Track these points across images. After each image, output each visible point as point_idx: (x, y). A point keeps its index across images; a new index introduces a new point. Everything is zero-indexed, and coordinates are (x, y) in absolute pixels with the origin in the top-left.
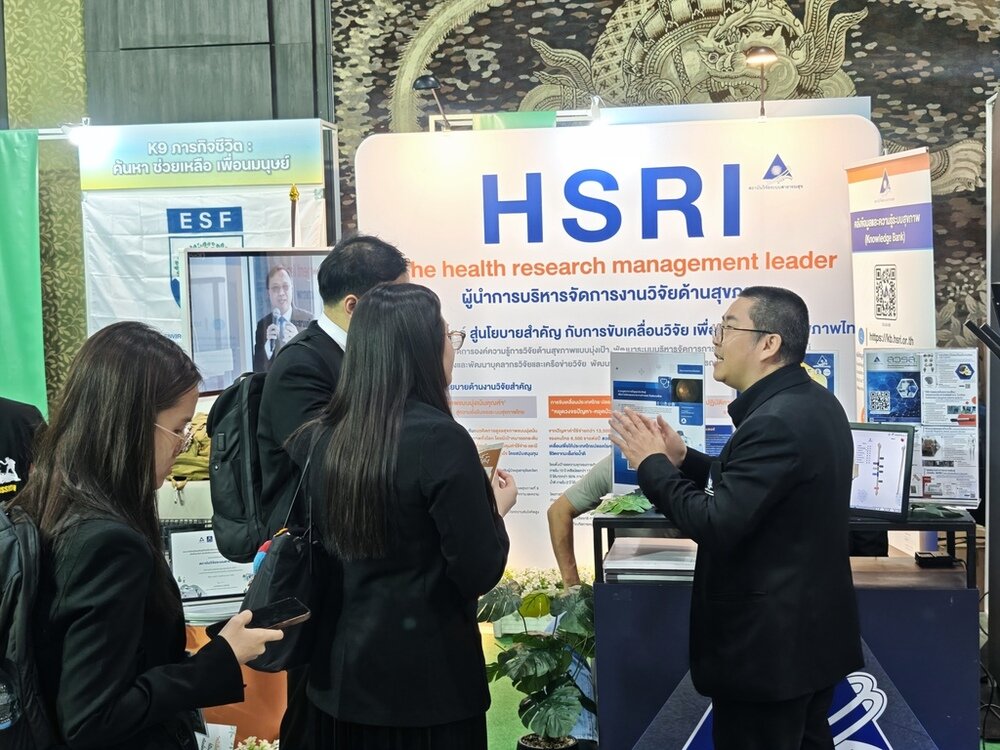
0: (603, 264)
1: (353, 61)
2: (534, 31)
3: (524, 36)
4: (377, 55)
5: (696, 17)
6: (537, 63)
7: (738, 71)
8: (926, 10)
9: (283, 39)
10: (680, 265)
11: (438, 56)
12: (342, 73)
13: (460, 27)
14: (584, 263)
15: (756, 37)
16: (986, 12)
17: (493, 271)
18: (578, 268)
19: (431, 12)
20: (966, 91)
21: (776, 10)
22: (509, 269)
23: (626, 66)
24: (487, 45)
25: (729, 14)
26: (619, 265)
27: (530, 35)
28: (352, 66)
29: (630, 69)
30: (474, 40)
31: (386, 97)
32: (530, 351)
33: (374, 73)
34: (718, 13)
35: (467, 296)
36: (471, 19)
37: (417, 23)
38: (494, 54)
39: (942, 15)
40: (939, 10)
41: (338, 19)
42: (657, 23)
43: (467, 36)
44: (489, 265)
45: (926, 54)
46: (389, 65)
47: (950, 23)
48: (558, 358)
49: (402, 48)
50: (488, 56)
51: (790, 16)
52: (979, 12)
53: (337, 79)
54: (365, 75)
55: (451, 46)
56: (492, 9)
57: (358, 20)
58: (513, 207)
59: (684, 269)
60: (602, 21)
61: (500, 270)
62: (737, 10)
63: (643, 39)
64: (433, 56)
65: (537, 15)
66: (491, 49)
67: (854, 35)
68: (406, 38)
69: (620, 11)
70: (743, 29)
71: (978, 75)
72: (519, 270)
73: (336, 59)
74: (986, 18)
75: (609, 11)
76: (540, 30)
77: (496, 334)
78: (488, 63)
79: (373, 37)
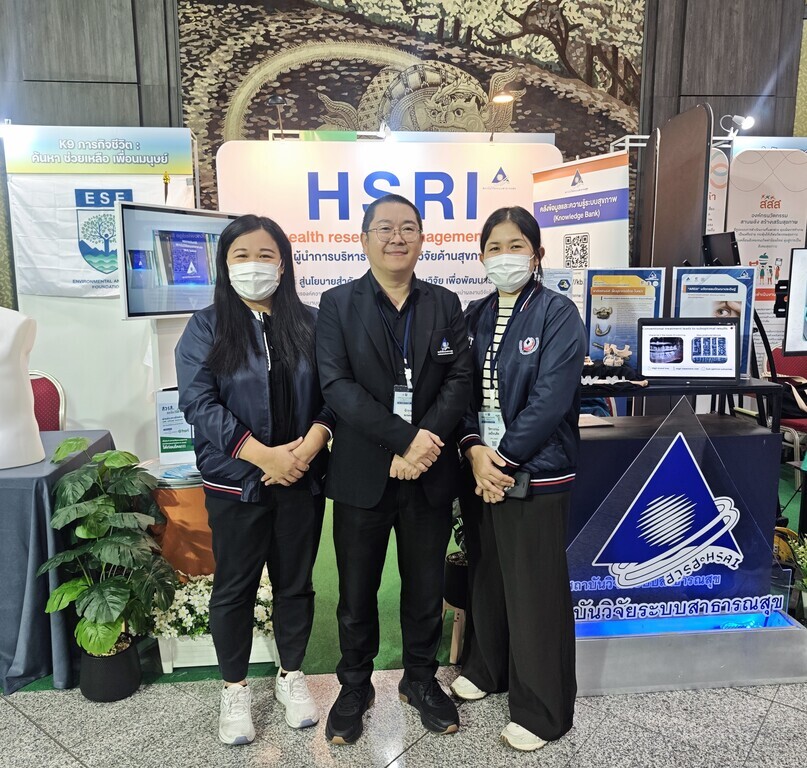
1: (197, 101)
2: (320, 88)
3: (314, 91)
4: (213, 97)
5: (425, 86)
6: (323, 110)
7: (449, 123)
8: (560, 92)
9: (146, 82)
10: (439, 238)
11: (256, 101)
12: (189, 109)
13: (271, 82)
15: (460, 102)
16: (592, 95)
17: (315, 239)
19: (251, 71)
20: (580, 144)
21: (473, 86)
22: (326, 238)
23: (380, 116)
24: (289, 95)
25: (444, 86)
27: (318, 91)
28: (196, 104)
29: (382, 117)
30: (279, 92)
31: (220, 127)
33: (211, 110)
34: (437, 85)
35: (298, 255)
36: (278, 76)
37: (241, 77)
38: (293, 101)
39: (569, 96)
40: (567, 93)
41: (185, 71)
42: (399, 88)
43: (275, 89)
44: (312, 235)
45: (558, 119)
46: (222, 105)
47: (573, 101)
49: (231, 94)
50: (290, 103)
51: (481, 89)
52: (589, 96)
53: (185, 112)
54: (205, 111)
55: (264, 94)
56: (292, 71)
57: (199, 72)
58: (329, 195)
59: (441, 240)
60: (364, 85)
61: (320, 238)
62: (449, 84)
63: (391, 98)
64: (252, 100)
65: (322, 77)
66: (291, 98)
67: (518, 105)
68: (234, 87)
69: (376, 79)
70: (452, 97)
71: (587, 134)
72: (333, 238)
73: (184, 98)
74: (592, 100)
75: (369, 78)
76: (324, 88)
77: (317, 281)
78: (290, 107)
79: (210, 85)
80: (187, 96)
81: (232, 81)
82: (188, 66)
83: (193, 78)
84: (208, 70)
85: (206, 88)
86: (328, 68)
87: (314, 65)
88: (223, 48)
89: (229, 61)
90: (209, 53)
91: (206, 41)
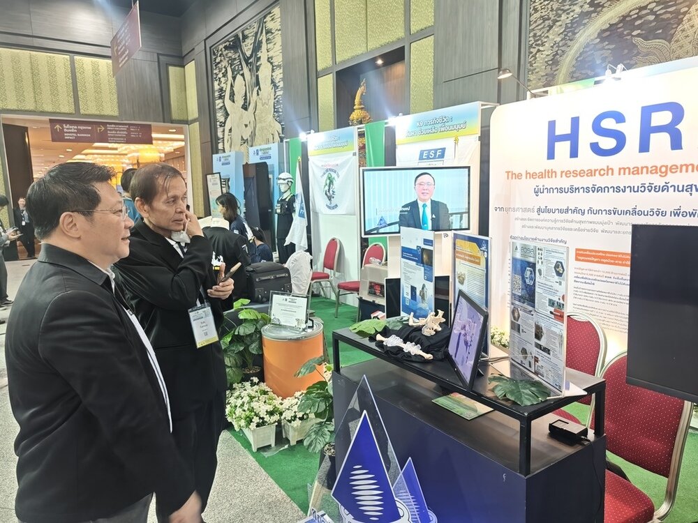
0: (612, 169)
1: (537, 70)
2: (635, 33)
3: (629, 37)
4: (549, 65)
6: (635, 52)
9: (505, 65)
10: (663, 169)
11: (579, 59)
12: (532, 77)
13: (592, 40)
14: (601, 170)
17: (550, 176)
18: (597, 172)
19: (577, 35)
22: (559, 174)
24: (607, 47)
26: (623, 170)
27: (632, 36)
30: (599, 46)
32: (567, 221)
33: (546, 75)
35: (536, 190)
36: (599, 34)
37: (569, 43)
38: (610, 52)
41: (532, 50)
43: (595, 45)
44: (548, 172)
46: (554, 69)
48: (583, 226)
49: (562, 58)
50: (607, 53)
53: (529, 80)
54: (542, 76)
55: (586, 52)
56: (611, 25)
57: (541, 48)
58: (563, 138)
59: (666, 172)
60: (680, 17)
61: (554, 174)
64: (576, 59)
65: (638, 22)
66: (609, 49)
68: (564, 53)
69: (693, 8)
72: (564, 174)
73: (529, 70)
76: (639, 31)
77: (549, 211)
79: (547, 55)
80: (532, 68)
81: (563, 48)
82: (534, 46)
83: (536, 54)
84: (547, 45)
85: (544, 58)
86: (644, 12)
87: (631, 14)
88: (558, 24)
89: (562, 33)
90: (548, 31)
91: (547, 23)
